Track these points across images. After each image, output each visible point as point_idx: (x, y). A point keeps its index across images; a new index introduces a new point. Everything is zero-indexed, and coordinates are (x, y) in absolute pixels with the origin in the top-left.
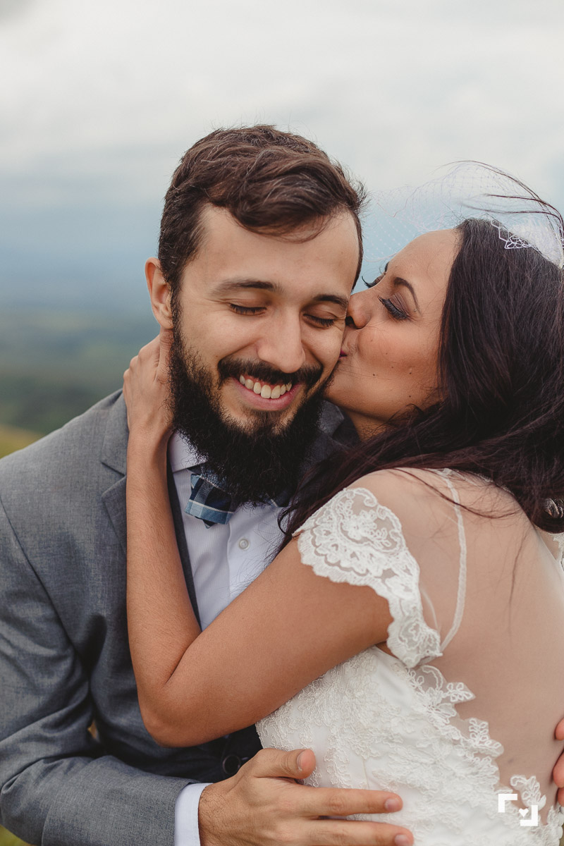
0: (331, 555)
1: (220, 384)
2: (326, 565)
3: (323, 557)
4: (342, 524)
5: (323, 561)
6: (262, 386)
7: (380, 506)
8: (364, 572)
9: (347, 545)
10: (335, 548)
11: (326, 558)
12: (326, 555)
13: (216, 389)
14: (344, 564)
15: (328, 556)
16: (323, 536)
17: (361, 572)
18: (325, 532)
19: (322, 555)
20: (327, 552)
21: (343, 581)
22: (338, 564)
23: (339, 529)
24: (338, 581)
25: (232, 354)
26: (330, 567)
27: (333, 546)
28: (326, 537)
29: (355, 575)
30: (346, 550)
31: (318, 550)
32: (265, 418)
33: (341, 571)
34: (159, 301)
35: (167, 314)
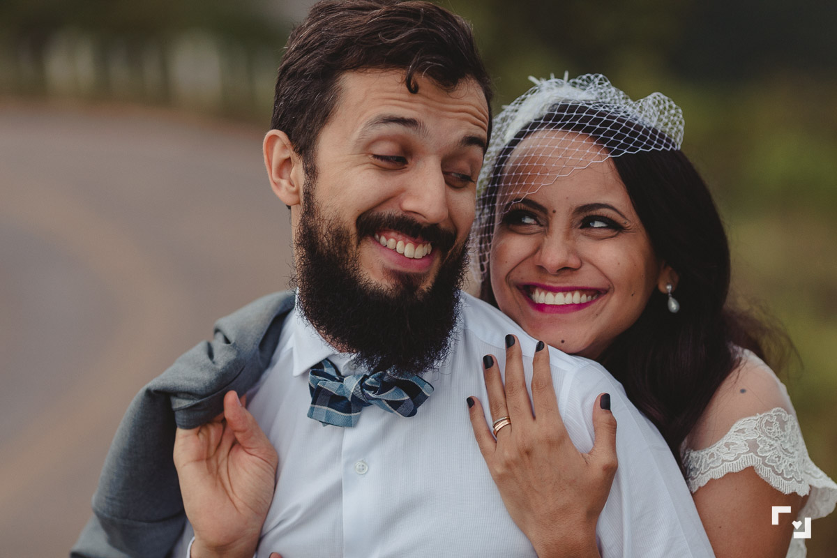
1: (359, 243)
6: (405, 244)
13: (354, 248)
25: (372, 209)
32: (406, 281)
34: (280, 177)
35: (293, 189)
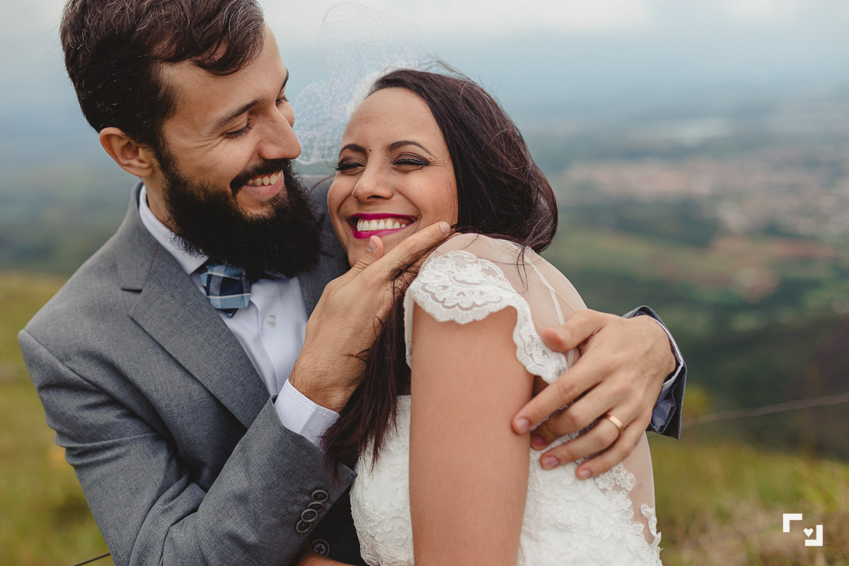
0: (462, 302)
2: (465, 312)
3: (457, 307)
4: (454, 278)
5: (459, 310)
7: (480, 260)
8: (499, 299)
9: (470, 289)
10: (461, 295)
11: (461, 307)
12: (458, 304)
14: (478, 302)
15: (460, 304)
16: (442, 291)
17: (496, 300)
18: (441, 288)
19: (454, 306)
20: (457, 301)
21: (487, 314)
22: (474, 305)
23: (455, 282)
24: (484, 316)
26: (470, 311)
27: (458, 294)
28: (444, 291)
29: (494, 304)
30: (473, 293)
31: (446, 304)
33: (480, 309)
34: (127, 159)
35: (145, 165)
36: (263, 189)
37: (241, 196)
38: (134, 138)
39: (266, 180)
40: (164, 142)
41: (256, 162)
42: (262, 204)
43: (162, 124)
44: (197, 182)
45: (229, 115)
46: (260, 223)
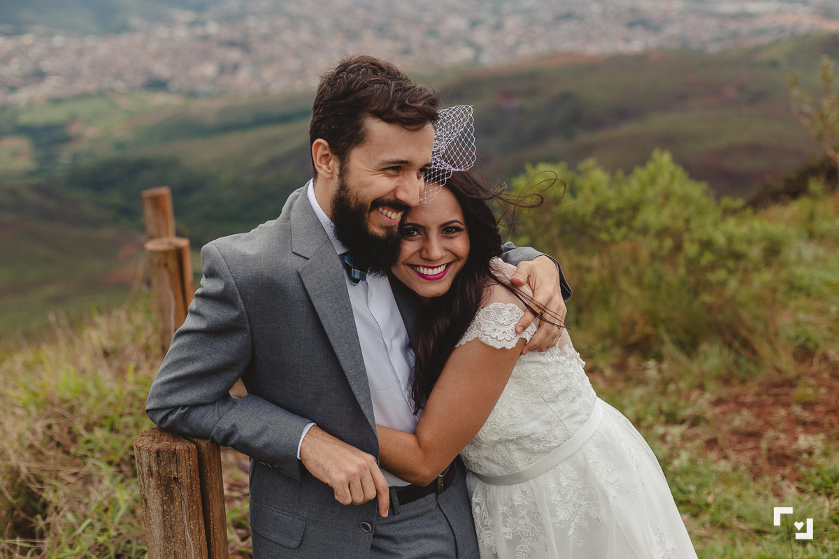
5: (506, 342)
9: (507, 329)
23: (499, 325)
34: (321, 163)
35: (330, 171)
36: (385, 218)
37: (373, 214)
38: (332, 151)
39: (389, 214)
40: (349, 160)
41: (390, 197)
42: (382, 227)
43: (352, 148)
44: (355, 191)
45: (390, 161)
46: (375, 238)
